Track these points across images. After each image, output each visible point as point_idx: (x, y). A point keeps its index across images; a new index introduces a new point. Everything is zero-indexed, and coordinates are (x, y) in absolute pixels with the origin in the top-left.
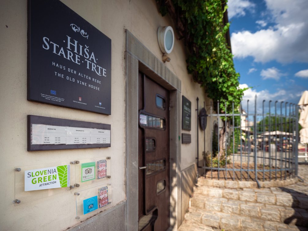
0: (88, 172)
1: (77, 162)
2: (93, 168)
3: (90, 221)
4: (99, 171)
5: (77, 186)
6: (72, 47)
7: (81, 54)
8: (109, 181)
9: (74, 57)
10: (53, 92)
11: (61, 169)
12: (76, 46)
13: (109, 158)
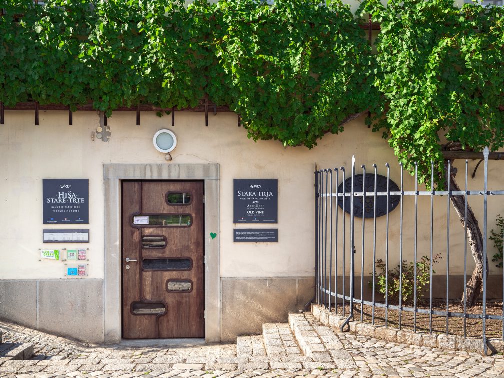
0: (72, 255)
1: (65, 249)
2: (75, 253)
3: (72, 280)
4: (79, 256)
5: (65, 260)
6: (61, 196)
7: (66, 197)
8: (87, 263)
9: (62, 201)
10: (52, 219)
11: (56, 252)
12: (63, 195)
13: (88, 249)
